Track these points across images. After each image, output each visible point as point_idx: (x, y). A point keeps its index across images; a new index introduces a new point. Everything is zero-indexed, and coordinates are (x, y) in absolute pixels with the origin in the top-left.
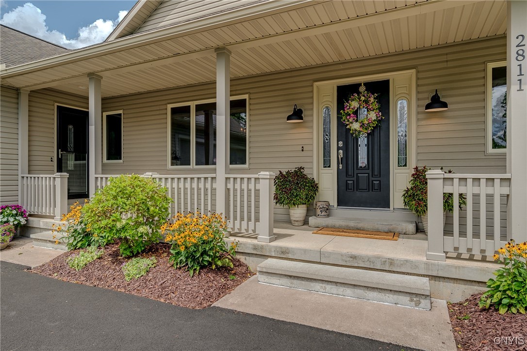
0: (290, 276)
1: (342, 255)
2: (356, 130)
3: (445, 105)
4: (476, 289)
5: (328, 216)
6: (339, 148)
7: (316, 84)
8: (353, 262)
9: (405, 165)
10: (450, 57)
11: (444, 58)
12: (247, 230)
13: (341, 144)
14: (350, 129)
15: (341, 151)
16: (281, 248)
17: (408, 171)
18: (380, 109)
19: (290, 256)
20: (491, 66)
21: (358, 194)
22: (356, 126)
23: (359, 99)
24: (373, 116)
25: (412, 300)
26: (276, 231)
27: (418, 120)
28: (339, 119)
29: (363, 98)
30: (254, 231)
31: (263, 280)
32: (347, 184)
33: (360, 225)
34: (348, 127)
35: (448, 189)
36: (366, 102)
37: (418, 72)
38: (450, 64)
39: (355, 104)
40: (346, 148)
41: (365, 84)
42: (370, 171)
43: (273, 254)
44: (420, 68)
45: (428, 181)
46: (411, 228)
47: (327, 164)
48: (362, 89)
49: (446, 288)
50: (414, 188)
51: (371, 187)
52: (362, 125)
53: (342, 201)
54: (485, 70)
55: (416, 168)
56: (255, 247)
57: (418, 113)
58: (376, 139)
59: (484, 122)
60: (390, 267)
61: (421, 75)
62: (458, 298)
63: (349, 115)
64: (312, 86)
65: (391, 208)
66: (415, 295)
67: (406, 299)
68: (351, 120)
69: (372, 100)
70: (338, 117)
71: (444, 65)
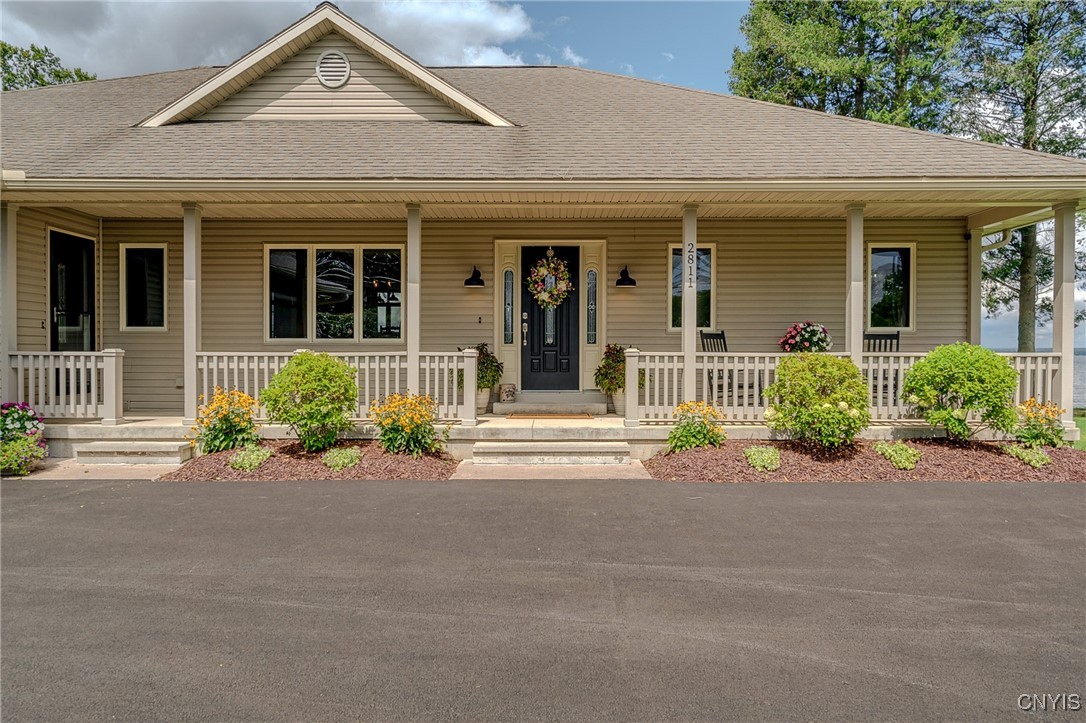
0: (508, 453)
1: (554, 430)
2: (544, 301)
3: (633, 282)
4: (661, 446)
5: (514, 401)
6: (523, 321)
7: (497, 241)
8: (564, 436)
9: (595, 342)
10: (638, 232)
11: (632, 232)
12: (446, 415)
13: (525, 317)
14: (537, 300)
15: (525, 324)
16: (490, 429)
17: (597, 348)
18: (570, 280)
19: (501, 437)
20: (672, 246)
21: (544, 375)
22: (544, 296)
23: (549, 265)
24: (563, 286)
25: (616, 459)
26: (479, 419)
27: (608, 294)
28: (525, 286)
29: (552, 265)
30: (455, 416)
31: (477, 461)
32: (532, 364)
33: (553, 408)
34: (536, 297)
35: (642, 365)
36: (556, 269)
37: (608, 243)
38: (638, 239)
39: (543, 271)
40: (531, 321)
41: (553, 248)
42: (558, 349)
43: (482, 437)
44: (611, 239)
45: (627, 359)
46: (603, 407)
47: (508, 340)
48: (550, 253)
49: (639, 449)
50: (606, 366)
51: (558, 367)
52: (552, 296)
53: (527, 384)
54: (666, 250)
55: (608, 346)
56: (460, 432)
57: (608, 287)
58: (565, 312)
59: (666, 287)
60: (597, 436)
61: (612, 247)
62: (648, 456)
63: (537, 283)
64: (493, 243)
65: (581, 389)
66: (619, 454)
67: (611, 458)
68: (539, 289)
69: (562, 268)
70: (522, 284)
71: (632, 239)
